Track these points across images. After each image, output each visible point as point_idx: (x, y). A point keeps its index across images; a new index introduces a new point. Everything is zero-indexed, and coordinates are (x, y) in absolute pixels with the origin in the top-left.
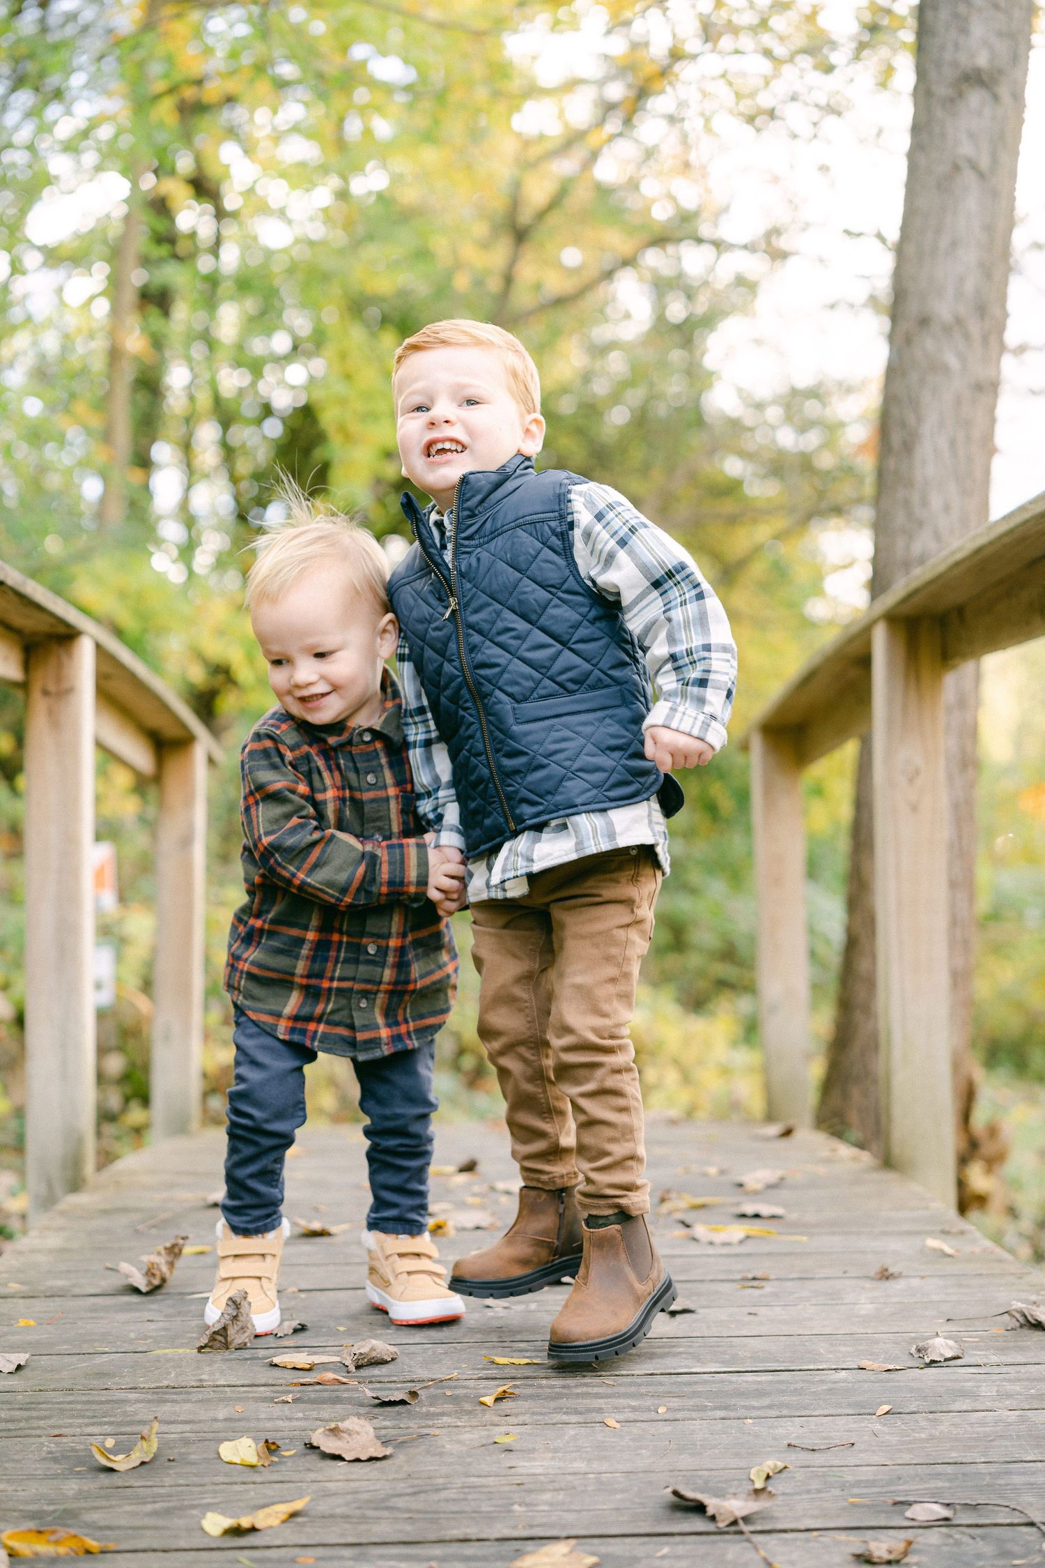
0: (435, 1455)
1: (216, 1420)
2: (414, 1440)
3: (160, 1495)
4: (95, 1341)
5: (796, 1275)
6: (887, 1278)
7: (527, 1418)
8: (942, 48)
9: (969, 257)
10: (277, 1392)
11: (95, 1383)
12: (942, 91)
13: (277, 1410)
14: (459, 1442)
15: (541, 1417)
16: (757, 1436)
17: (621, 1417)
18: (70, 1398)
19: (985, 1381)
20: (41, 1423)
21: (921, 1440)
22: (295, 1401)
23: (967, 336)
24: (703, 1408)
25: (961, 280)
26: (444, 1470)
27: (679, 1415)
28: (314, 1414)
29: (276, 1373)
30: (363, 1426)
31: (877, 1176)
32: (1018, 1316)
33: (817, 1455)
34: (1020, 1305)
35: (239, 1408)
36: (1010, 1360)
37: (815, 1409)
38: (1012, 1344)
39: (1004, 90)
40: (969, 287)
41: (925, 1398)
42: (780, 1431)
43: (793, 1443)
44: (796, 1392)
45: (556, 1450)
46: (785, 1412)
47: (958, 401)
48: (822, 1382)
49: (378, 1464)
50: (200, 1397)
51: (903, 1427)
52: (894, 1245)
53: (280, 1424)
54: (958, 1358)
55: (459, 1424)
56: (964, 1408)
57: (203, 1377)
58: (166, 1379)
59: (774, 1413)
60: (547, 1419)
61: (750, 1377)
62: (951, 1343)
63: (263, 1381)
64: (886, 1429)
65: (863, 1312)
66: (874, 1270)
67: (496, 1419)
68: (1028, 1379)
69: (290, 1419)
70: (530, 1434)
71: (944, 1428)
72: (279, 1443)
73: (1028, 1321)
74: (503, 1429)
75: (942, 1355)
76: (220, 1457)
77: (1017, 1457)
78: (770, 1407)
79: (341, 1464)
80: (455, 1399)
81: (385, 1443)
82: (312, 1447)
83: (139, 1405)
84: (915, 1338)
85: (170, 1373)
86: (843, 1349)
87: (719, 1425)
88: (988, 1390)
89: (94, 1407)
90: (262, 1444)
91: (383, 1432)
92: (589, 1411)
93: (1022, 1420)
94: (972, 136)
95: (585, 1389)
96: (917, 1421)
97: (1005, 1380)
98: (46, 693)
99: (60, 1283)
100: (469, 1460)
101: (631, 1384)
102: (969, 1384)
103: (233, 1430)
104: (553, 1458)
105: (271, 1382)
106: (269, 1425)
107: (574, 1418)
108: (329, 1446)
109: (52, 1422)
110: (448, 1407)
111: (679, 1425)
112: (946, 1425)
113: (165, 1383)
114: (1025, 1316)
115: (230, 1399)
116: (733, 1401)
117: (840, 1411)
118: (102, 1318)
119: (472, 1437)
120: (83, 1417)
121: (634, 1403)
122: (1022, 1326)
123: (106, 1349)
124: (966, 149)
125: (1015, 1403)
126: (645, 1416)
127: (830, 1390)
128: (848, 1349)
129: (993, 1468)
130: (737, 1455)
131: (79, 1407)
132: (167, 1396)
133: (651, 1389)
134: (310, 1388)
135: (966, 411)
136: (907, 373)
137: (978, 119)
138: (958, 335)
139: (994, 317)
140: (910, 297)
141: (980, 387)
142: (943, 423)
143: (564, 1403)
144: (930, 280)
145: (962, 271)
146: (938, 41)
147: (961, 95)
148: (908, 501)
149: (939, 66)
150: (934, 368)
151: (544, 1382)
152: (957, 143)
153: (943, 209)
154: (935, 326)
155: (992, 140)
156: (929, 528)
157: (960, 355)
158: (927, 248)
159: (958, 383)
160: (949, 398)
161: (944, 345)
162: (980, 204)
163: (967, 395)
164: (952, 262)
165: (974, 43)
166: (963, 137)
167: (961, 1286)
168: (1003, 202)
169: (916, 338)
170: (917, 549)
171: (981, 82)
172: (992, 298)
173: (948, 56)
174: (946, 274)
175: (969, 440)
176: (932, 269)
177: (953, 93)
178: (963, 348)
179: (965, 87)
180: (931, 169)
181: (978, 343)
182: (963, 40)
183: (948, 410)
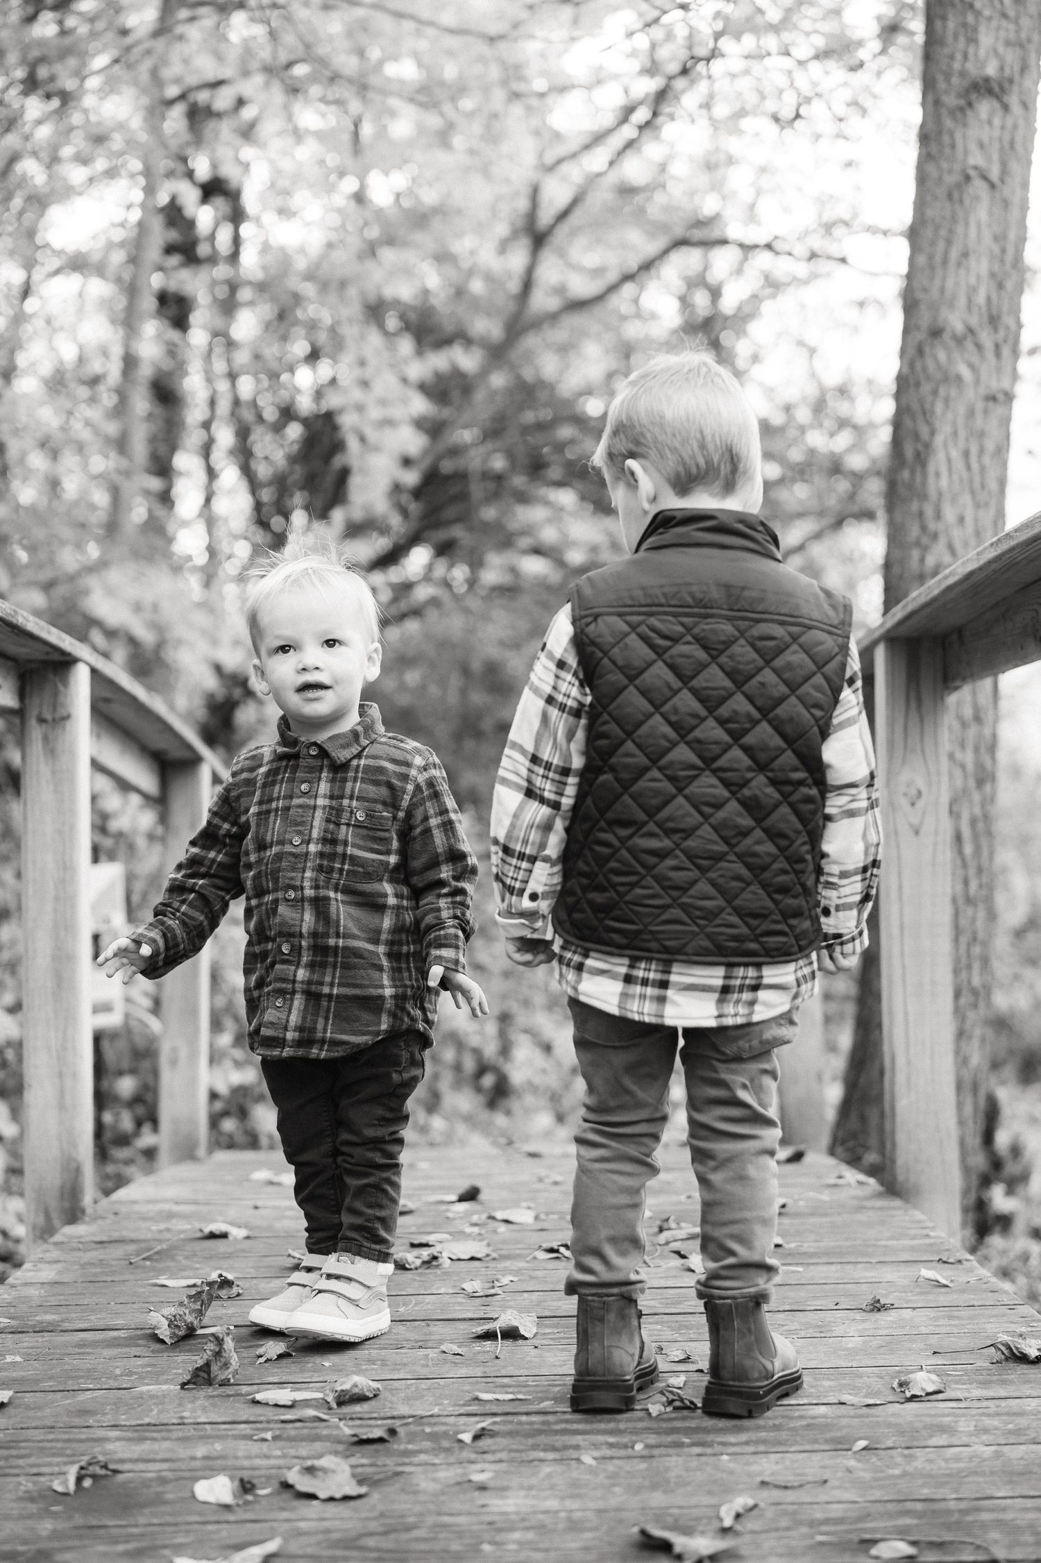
0: (409, 1493)
1: (193, 1458)
2: (388, 1478)
3: (132, 1535)
4: (81, 1377)
5: (788, 1308)
6: (879, 1310)
7: (503, 1455)
8: (952, 57)
9: (980, 266)
10: (257, 1429)
11: (77, 1421)
12: (951, 100)
13: (255, 1448)
14: (435, 1480)
15: (517, 1455)
16: (731, 1473)
17: (597, 1454)
18: (51, 1437)
19: (964, 1415)
20: (21, 1462)
21: (894, 1477)
22: (275, 1438)
23: (979, 347)
24: (680, 1445)
25: (973, 290)
26: (418, 1508)
27: (656, 1452)
28: (292, 1452)
29: (258, 1410)
30: (338, 1465)
31: (879, 1203)
32: (1003, 1348)
33: (789, 1492)
34: (1005, 1338)
35: (218, 1446)
36: (991, 1394)
37: (791, 1445)
38: (995, 1378)
39: (1013, 100)
40: (981, 298)
41: (902, 1433)
42: (755, 1468)
43: (767, 1479)
44: (775, 1428)
45: (530, 1488)
46: (761, 1448)
47: (971, 413)
48: (801, 1417)
49: (352, 1503)
50: (180, 1434)
51: (879, 1463)
52: (890, 1274)
53: (258, 1462)
54: (939, 1392)
55: (436, 1461)
56: (941, 1443)
57: (186, 1414)
58: (148, 1416)
59: (751, 1449)
60: (524, 1456)
62: (934, 1377)
63: (244, 1418)
64: (860, 1465)
65: (850, 1345)
66: (865, 1301)
67: (473, 1456)
68: (1007, 1414)
69: (267, 1457)
70: (505, 1472)
71: (919, 1464)
72: (255, 1481)
73: (1013, 1353)
74: (478, 1466)
75: (923, 1389)
76: (194, 1497)
77: (988, 1493)
78: (747, 1443)
79: (315, 1502)
80: (434, 1437)
81: (360, 1482)
82: (286, 1486)
83: (118, 1444)
84: (899, 1372)
85: (152, 1410)
86: (827, 1383)
87: (694, 1463)
88: (965, 1425)
89: (74, 1445)
90: (237, 1483)
91: (359, 1470)
92: (566, 1448)
93: (998, 1455)
94: (981, 146)
95: (563, 1426)
96: (892, 1457)
97: (984, 1415)
98: (42, 721)
99: (49, 1317)
100: (443, 1498)
102: (948, 1419)
103: (210, 1467)
104: (526, 1497)
105: (252, 1419)
106: (246, 1463)
107: (550, 1456)
108: (303, 1484)
109: (32, 1460)
110: (427, 1444)
111: (655, 1462)
112: (921, 1460)
113: (147, 1420)
114: (1009, 1348)
115: (210, 1437)
116: (709, 1438)
117: (816, 1447)
118: (89, 1354)
119: (448, 1474)
120: (62, 1455)
121: (611, 1440)
122: (1007, 1359)
123: (91, 1386)
124: (976, 159)
125: (991, 1438)
126: (622, 1453)
127: (808, 1425)
128: (832, 1383)
129: (963, 1505)
130: (710, 1493)
131: (59, 1445)
132: (147, 1434)
133: (629, 1425)
134: (290, 1425)
135: (979, 421)
136: (918, 384)
137: (987, 128)
138: (969, 345)
139: (1007, 328)
140: (923, 307)
141: (994, 399)
142: (955, 434)
143: (542, 1439)
144: (942, 290)
145: (973, 280)
146: (947, 51)
147: (970, 105)
148: (921, 514)
149: (948, 76)
150: (946, 379)
151: (524, 1418)
152: (966, 152)
153: (954, 220)
154: (946, 337)
155: (1002, 149)
156: (942, 541)
157: (972, 367)
158: (938, 258)
159: (970, 394)
160: (962, 409)
161: (956, 355)
162: (990, 214)
163: (980, 406)
164: (962, 272)
165: (982, 53)
166: (973, 147)
167: (951, 1317)
168: (1015, 212)
169: (927, 349)
170: (930, 561)
171: (990, 92)
172: (1005, 308)
173: (957, 66)
174: (957, 284)
175: (982, 451)
176: (944, 279)
177: (962, 102)
178: (975, 359)
179: (974, 96)
180: (940, 179)
181: (990, 355)
182: (971, 50)
183: (960, 421)
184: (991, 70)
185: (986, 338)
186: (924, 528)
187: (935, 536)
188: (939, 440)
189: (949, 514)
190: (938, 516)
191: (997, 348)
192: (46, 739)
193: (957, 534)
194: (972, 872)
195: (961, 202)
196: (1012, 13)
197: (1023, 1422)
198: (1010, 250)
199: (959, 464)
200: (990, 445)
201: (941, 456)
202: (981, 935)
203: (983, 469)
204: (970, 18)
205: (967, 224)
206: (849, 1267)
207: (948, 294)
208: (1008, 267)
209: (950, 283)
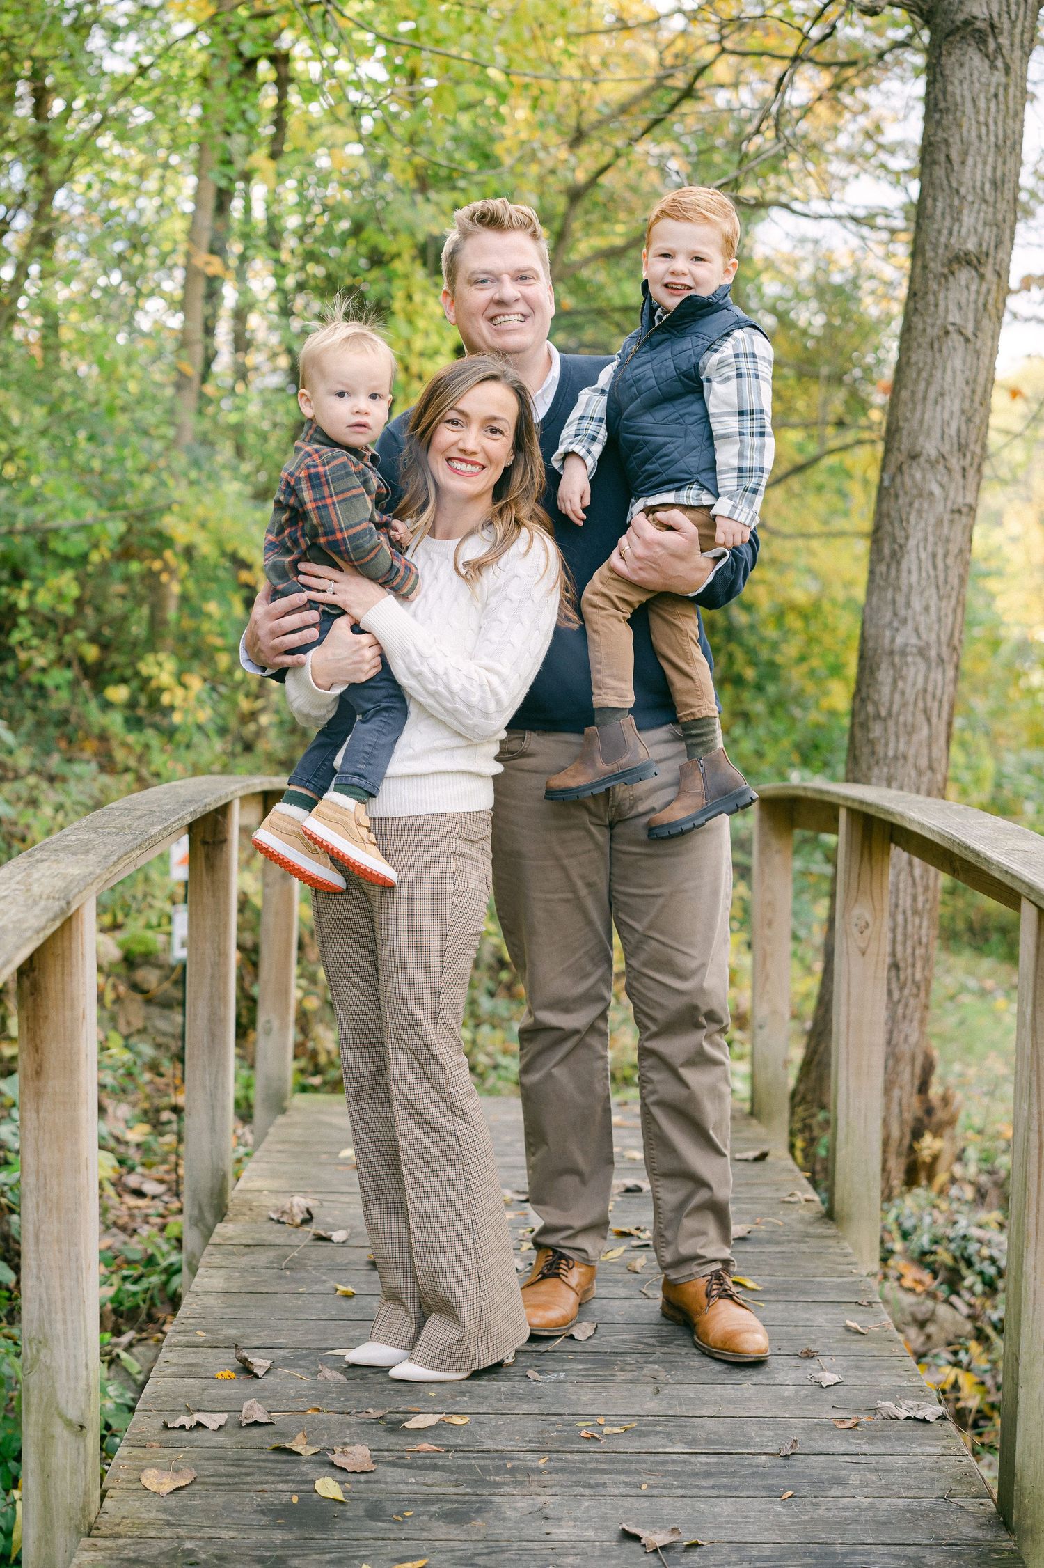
0: (499, 1520)
3: (332, 1547)
6: (809, 1357)
7: (556, 1490)
8: (939, 232)
9: (953, 404)
10: (396, 1456)
12: (936, 267)
13: (397, 1476)
14: (515, 1509)
15: (567, 1489)
16: (702, 1513)
17: (618, 1492)
18: (263, 1456)
19: (854, 1470)
20: (249, 1479)
21: (804, 1522)
22: (409, 1466)
23: (949, 469)
24: (670, 1487)
25: (946, 424)
26: (506, 1533)
27: (655, 1492)
28: (422, 1479)
29: (394, 1439)
31: (819, 1229)
36: (874, 1450)
37: (742, 1491)
38: (878, 1435)
39: (988, 270)
40: (952, 431)
41: (812, 1484)
42: (718, 1509)
44: (733, 1474)
45: (576, 1520)
46: (723, 1492)
47: (939, 522)
48: (750, 1465)
51: (798, 1510)
53: (401, 1487)
55: (515, 1492)
56: (837, 1494)
57: (347, 1440)
58: (322, 1440)
59: (715, 1493)
60: (571, 1491)
61: (703, 1459)
63: (386, 1447)
64: (786, 1511)
65: (786, 1394)
66: (801, 1347)
67: (539, 1490)
68: (883, 1470)
69: (406, 1483)
70: (560, 1504)
71: (821, 1512)
74: (543, 1499)
77: (861, 1539)
78: (713, 1487)
80: (513, 1471)
83: (308, 1466)
86: (768, 1433)
87: (680, 1504)
88: (855, 1479)
89: (279, 1466)
91: (467, 1498)
92: (598, 1485)
93: (872, 1506)
94: (960, 308)
95: (595, 1465)
96: (805, 1505)
97: (867, 1470)
98: (205, 843)
100: (521, 1526)
101: (625, 1462)
102: (843, 1473)
104: (574, 1527)
106: (393, 1488)
107: (588, 1492)
109: (255, 1478)
110: (508, 1477)
111: (654, 1500)
112: (823, 1508)
116: (690, 1481)
117: (757, 1494)
119: (523, 1504)
120: (274, 1474)
121: (627, 1480)
124: (954, 317)
125: (870, 1491)
126: (633, 1492)
127: (753, 1472)
128: (772, 1432)
129: (845, 1549)
133: (638, 1467)
134: (417, 1455)
135: (946, 530)
136: (897, 496)
137: (965, 293)
138: (941, 467)
139: (973, 453)
140: (905, 433)
141: (959, 511)
142: (926, 539)
143: (581, 1477)
144: (921, 421)
145: (946, 416)
146: (935, 226)
147: (952, 273)
148: (894, 602)
149: (935, 247)
150: (920, 495)
151: (569, 1456)
152: (947, 311)
153: (934, 366)
154: (922, 459)
155: (976, 310)
156: (910, 624)
157: (942, 486)
158: (920, 395)
159: (940, 507)
160: (932, 521)
161: (929, 476)
162: (964, 362)
163: (947, 517)
164: (939, 408)
165: (964, 231)
166: (952, 307)
167: (858, 1368)
168: (985, 360)
169: (905, 467)
170: (899, 640)
171: (969, 263)
172: (973, 438)
173: (943, 239)
174: (933, 418)
175: (946, 555)
176: (923, 413)
177: (946, 271)
178: (945, 480)
179: (955, 266)
180: (924, 330)
181: (958, 476)
182: (956, 228)
183: (930, 529)
184: (971, 245)
185: (954, 463)
186: (895, 614)
187: (904, 621)
188: (912, 543)
189: (917, 604)
190: (908, 605)
191: (964, 469)
192: (207, 857)
193: (922, 619)
194: (920, 890)
195: (940, 350)
196: (991, 200)
197: (891, 1478)
198: (979, 391)
199: (927, 564)
200: (954, 549)
201: (913, 555)
202: (924, 940)
203: (947, 568)
204: (956, 202)
205: (944, 371)
206: (792, 1306)
207: (925, 426)
208: (976, 405)
209: (927, 416)
